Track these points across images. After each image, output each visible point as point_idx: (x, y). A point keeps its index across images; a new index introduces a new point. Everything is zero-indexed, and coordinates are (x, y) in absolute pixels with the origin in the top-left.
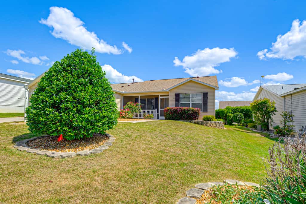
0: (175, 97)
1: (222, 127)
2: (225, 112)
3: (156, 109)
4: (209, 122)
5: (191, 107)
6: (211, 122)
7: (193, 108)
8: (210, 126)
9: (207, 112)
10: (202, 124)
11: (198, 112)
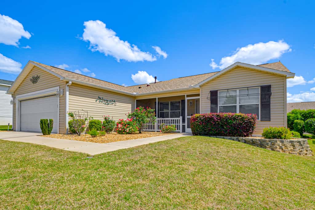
0: (209, 96)
1: (307, 151)
2: (291, 118)
3: (181, 117)
4: (278, 142)
5: (238, 113)
6: (282, 142)
7: (243, 115)
8: (281, 150)
9: (270, 120)
10: (261, 145)
11: (252, 120)
